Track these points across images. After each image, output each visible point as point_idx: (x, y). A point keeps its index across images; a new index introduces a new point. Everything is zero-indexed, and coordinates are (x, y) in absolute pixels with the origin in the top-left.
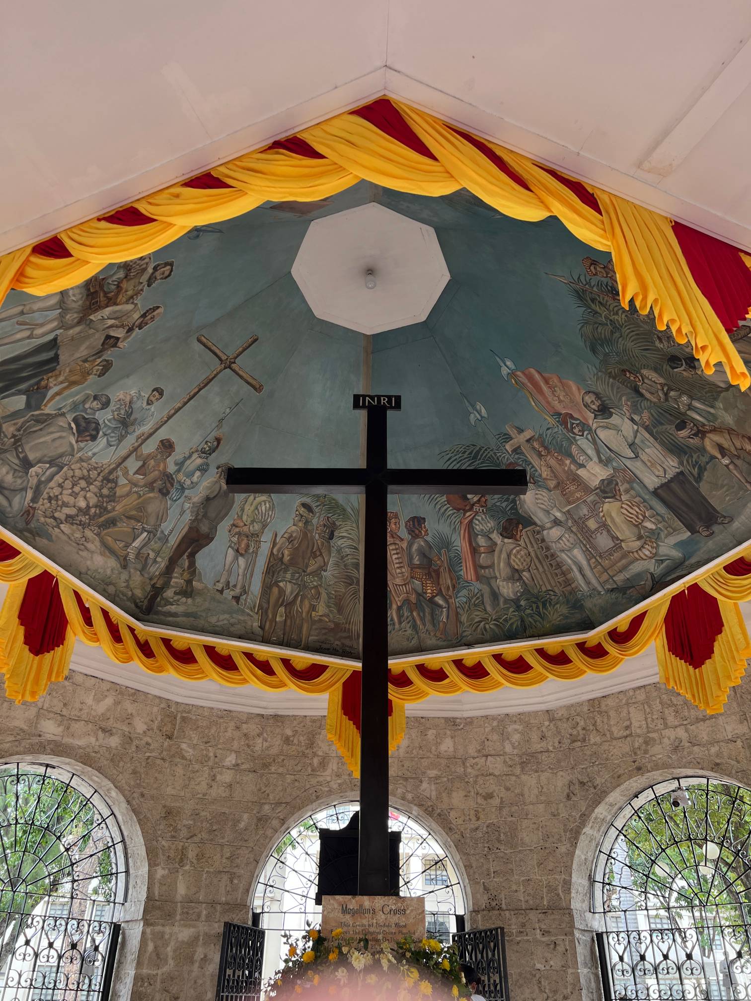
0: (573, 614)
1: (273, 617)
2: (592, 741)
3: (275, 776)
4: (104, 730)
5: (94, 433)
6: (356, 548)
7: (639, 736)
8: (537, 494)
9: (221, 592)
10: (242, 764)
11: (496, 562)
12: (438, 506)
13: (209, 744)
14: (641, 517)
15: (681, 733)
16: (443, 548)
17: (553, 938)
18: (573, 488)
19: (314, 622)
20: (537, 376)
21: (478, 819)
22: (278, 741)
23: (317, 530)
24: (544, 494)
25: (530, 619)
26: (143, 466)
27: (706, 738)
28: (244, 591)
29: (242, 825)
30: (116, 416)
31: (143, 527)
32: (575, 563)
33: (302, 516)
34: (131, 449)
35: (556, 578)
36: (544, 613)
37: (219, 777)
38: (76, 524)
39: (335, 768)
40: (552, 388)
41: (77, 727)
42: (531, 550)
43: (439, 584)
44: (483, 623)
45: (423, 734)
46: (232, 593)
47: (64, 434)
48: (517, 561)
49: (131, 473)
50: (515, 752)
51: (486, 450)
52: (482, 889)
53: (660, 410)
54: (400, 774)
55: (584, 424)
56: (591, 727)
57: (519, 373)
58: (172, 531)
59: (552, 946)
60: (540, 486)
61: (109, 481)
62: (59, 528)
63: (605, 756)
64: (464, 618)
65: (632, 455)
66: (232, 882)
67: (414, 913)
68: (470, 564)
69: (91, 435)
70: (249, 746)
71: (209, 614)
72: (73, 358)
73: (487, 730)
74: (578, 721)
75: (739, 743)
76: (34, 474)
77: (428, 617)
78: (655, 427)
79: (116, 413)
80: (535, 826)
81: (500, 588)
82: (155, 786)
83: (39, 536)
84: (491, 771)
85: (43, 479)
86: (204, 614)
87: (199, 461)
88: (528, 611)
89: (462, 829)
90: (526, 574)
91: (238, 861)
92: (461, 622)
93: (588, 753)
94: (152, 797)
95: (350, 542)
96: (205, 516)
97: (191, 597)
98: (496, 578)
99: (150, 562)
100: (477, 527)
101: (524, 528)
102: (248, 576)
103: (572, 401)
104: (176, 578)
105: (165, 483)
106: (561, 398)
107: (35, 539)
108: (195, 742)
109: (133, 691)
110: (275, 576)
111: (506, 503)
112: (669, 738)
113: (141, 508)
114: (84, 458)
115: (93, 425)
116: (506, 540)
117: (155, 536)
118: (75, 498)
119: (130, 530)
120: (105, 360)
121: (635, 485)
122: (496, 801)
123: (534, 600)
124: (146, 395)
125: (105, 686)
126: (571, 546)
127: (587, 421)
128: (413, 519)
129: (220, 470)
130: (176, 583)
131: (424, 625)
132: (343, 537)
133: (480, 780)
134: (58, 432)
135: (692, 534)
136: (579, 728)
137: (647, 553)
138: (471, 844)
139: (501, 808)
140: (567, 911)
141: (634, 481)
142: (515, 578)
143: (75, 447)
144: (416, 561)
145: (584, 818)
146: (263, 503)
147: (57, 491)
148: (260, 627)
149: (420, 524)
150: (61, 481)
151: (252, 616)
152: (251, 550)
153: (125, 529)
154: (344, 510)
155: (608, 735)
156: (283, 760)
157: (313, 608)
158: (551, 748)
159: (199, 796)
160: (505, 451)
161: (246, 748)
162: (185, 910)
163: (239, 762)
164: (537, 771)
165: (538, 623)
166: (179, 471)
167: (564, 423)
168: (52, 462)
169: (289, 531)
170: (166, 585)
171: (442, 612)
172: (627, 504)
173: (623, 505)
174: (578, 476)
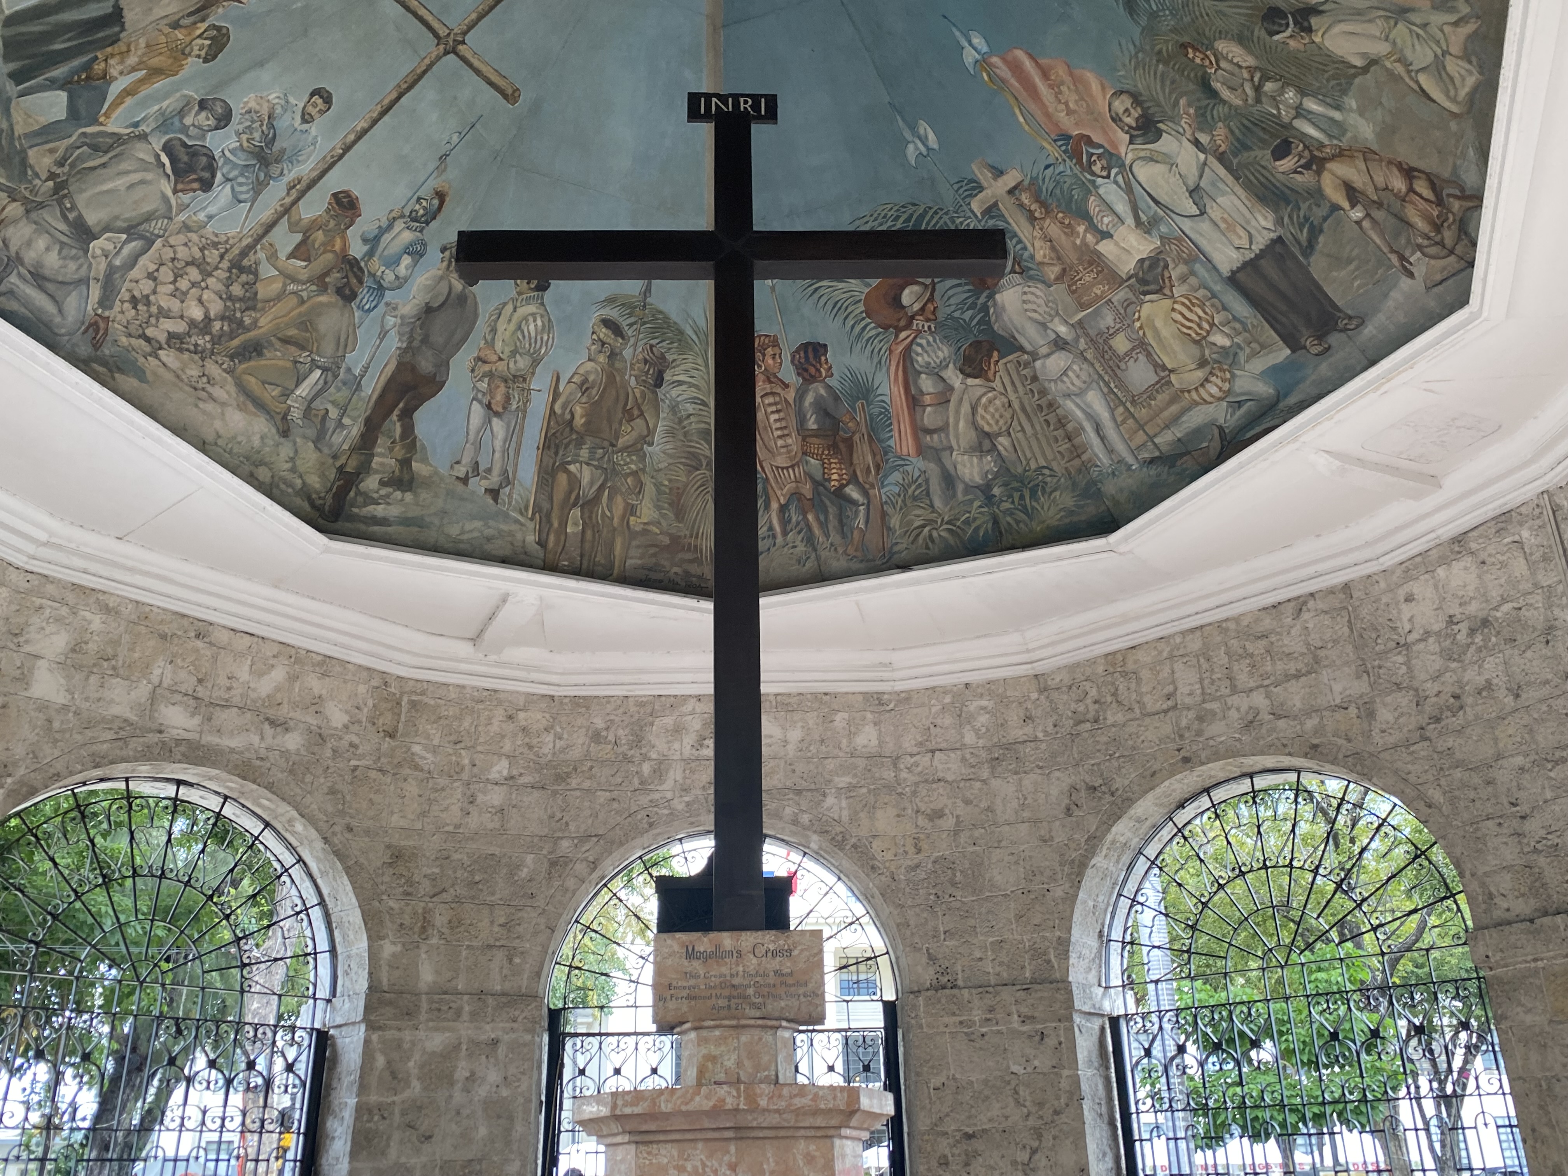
0: (1082, 507)
1: (560, 524)
2: (1110, 720)
3: (578, 793)
4: (273, 723)
5: (206, 175)
6: (704, 404)
7: (1189, 709)
8: (1025, 293)
9: (465, 480)
10: (521, 775)
11: (951, 420)
12: (850, 322)
13: (462, 745)
14: (1206, 326)
15: (1259, 700)
16: (858, 399)
17: (1039, 1026)
18: (1088, 278)
19: (634, 535)
20: (1028, 64)
21: (919, 851)
22: (580, 739)
23: (632, 369)
24: (1039, 293)
25: (1009, 519)
26: (303, 242)
27: (1299, 705)
28: (507, 480)
29: (524, 873)
30: (245, 144)
31: (313, 360)
32: (1089, 416)
33: (603, 344)
34: (279, 209)
35: (1054, 446)
36: (1033, 508)
37: (480, 798)
38: (188, 350)
39: (679, 777)
40: (1056, 87)
41: (223, 717)
42: (1012, 396)
43: (852, 464)
44: (927, 529)
45: (827, 719)
46: (485, 483)
47: (149, 176)
48: (988, 417)
49: (282, 256)
50: (981, 743)
51: (936, 213)
52: (924, 960)
53: (1246, 122)
54: (789, 784)
55: (1111, 154)
56: (1109, 699)
57: (995, 60)
58: (366, 369)
59: (1037, 1038)
60: (1031, 278)
61: (242, 270)
62: (157, 357)
63: (1130, 743)
64: (895, 521)
65: (1195, 211)
66: (510, 961)
67: (807, 953)
68: (906, 427)
69: (200, 180)
70: (530, 747)
71: (445, 521)
72: (152, 18)
73: (934, 710)
74: (1088, 688)
75: (1353, 711)
76: (98, 252)
77: (833, 522)
78: (1235, 155)
79: (244, 137)
80: (1013, 859)
81: (959, 467)
82: (371, 813)
83: (120, 370)
84: (940, 775)
85: (117, 262)
86: (436, 521)
87: (408, 236)
88: (1006, 505)
89: (893, 869)
90: (1003, 441)
91: (520, 929)
92: (889, 529)
93: (1105, 739)
94: (367, 832)
95: (693, 392)
96: (425, 340)
97: (410, 490)
98: (951, 449)
99: (331, 425)
100: (919, 359)
101: (1001, 357)
102: (511, 453)
103: (1090, 111)
104: (381, 455)
105: (346, 277)
106: (1071, 105)
107: (114, 379)
108: (436, 742)
109: (320, 658)
110: (561, 453)
111: (970, 313)
112: (1238, 709)
113: (306, 323)
114: (190, 224)
115: (204, 160)
116: (970, 381)
117: (336, 376)
118: (182, 302)
119: (289, 365)
120: (214, 27)
121: (1197, 267)
122: (948, 823)
123: (1015, 484)
124: (298, 102)
125: (269, 650)
126: (1084, 386)
127: (1116, 148)
128: (805, 346)
129: (447, 253)
130: (382, 464)
131: (827, 536)
132: (681, 383)
133: (923, 790)
134: (135, 171)
135: (1293, 351)
136: (1089, 701)
137: (1214, 390)
138: (907, 890)
139: (956, 833)
140: (1060, 985)
141: (1196, 259)
142: (985, 448)
143: (173, 201)
144: (812, 424)
145: (1094, 842)
146: (531, 319)
147: (146, 286)
148: (539, 543)
149: (817, 357)
150: (152, 267)
151: (522, 524)
152: (514, 407)
153: (281, 363)
154: (681, 332)
155: (1137, 711)
156: (591, 768)
157: (631, 510)
158: (1040, 735)
159: (447, 829)
160: (970, 214)
161: (525, 750)
162: (435, 1006)
163: (515, 772)
164: (1016, 773)
165: (1021, 525)
166: (370, 254)
167: (1076, 155)
168: (131, 230)
169: (581, 371)
170: (364, 468)
171: (857, 513)
172: (1183, 304)
173: (1176, 306)
174: (1099, 254)
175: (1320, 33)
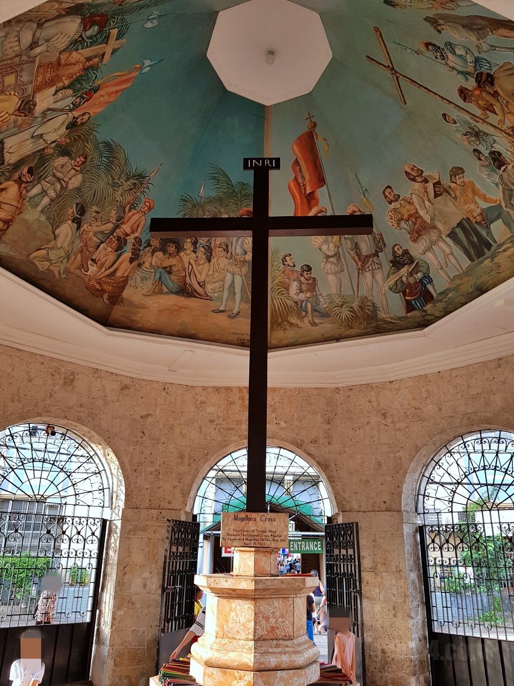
34: (486, 124)
55: (77, 107)
60: (70, 44)
65: (35, 134)
69: (499, 156)
79: (477, 143)
87: (450, 57)
103: (95, 104)
115: (493, 156)
121: (16, 129)
141: (19, 129)
166: (470, 73)
167: (89, 92)
172: (6, 118)
173: (8, 114)
174: (52, 86)
175: (71, 225)
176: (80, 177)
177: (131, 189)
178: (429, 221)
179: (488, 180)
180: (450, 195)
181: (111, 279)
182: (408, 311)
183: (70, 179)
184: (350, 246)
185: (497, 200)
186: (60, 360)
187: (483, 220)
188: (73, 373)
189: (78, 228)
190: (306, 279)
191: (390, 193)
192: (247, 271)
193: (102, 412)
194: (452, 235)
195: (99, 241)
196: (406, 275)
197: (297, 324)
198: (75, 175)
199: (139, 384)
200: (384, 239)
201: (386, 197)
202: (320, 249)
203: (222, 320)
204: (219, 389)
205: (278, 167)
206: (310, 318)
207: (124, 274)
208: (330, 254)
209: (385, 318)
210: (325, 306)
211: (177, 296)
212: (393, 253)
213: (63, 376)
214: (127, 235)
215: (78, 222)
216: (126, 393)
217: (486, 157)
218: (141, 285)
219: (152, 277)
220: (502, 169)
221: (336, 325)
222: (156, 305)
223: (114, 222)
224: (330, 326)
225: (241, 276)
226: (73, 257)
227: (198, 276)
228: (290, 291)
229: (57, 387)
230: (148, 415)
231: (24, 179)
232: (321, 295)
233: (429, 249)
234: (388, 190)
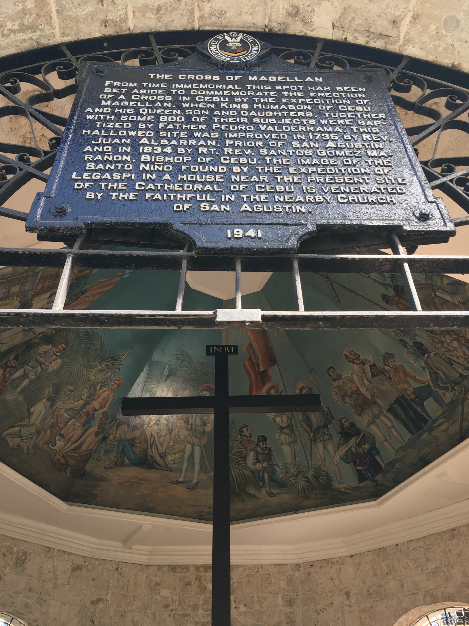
18: (46, 285)
69: (422, 346)
143: (433, 353)
174: (48, 292)
175: (46, 403)
176: (59, 361)
177: (104, 370)
178: (370, 398)
179: (416, 364)
180: (385, 376)
181: (75, 453)
182: (361, 481)
183: (51, 363)
184: (301, 418)
185: (426, 381)
186: (14, 539)
187: (417, 398)
188: (25, 553)
189: (52, 406)
190: (263, 449)
191: (333, 372)
192: (206, 441)
193: (51, 597)
194: (391, 410)
195: (69, 417)
196: (354, 446)
197: (255, 495)
198: (55, 360)
199: (91, 564)
200: (332, 412)
201: (330, 375)
202: (274, 421)
203: (181, 491)
204: (175, 568)
205: (236, 352)
206: (267, 489)
207: (89, 447)
208: (284, 425)
209: (339, 488)
210: (281, 476)
211: (138, 468)
212: (341, 425)
213: (15, 556)
214: (96, 410)
215: (52, 400)
216: (78, 574)
217: (411, 346)
218: (104, 458)
219: (115, 450)
220: (426, 356)
221: (293, 495)
222: (117, 478)
223: (85, 399)
224: (286, 496)
225: (201, 447)
226: (43, 433)
227: (160, 448)
228: (248, 461)
229: (8, 569)
230: (99, 600)
231: (9, 364)
232: (277, 465)
233: (372, 422)
234: (332, 370)
